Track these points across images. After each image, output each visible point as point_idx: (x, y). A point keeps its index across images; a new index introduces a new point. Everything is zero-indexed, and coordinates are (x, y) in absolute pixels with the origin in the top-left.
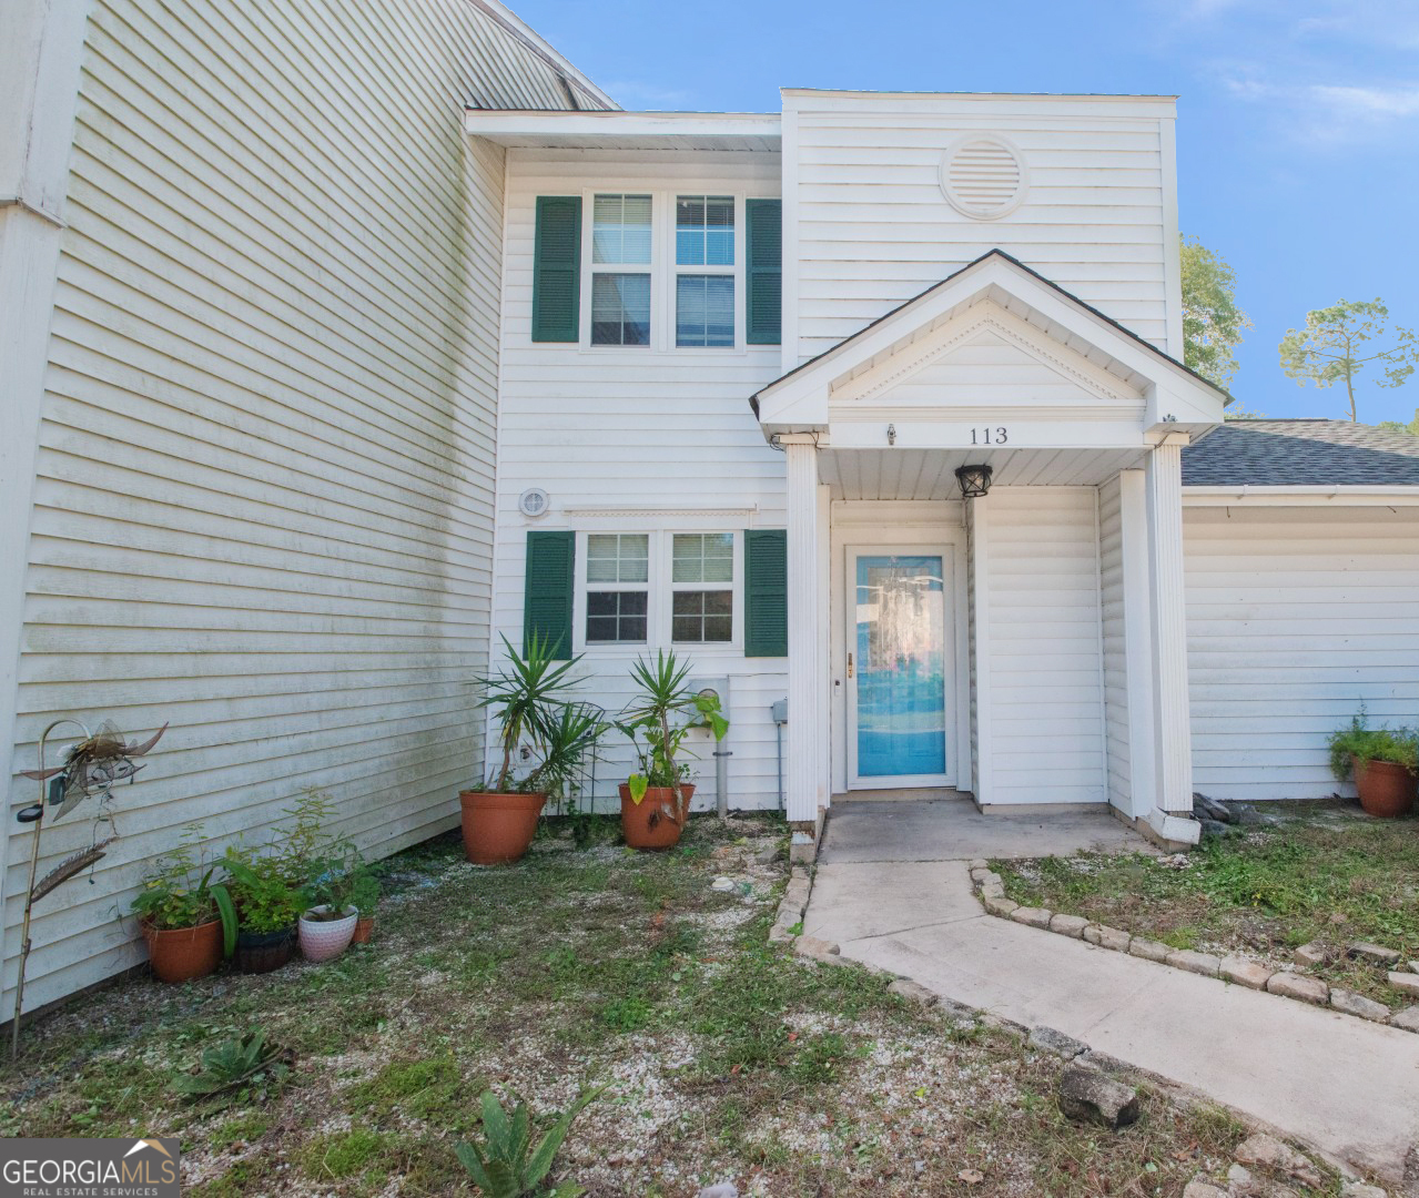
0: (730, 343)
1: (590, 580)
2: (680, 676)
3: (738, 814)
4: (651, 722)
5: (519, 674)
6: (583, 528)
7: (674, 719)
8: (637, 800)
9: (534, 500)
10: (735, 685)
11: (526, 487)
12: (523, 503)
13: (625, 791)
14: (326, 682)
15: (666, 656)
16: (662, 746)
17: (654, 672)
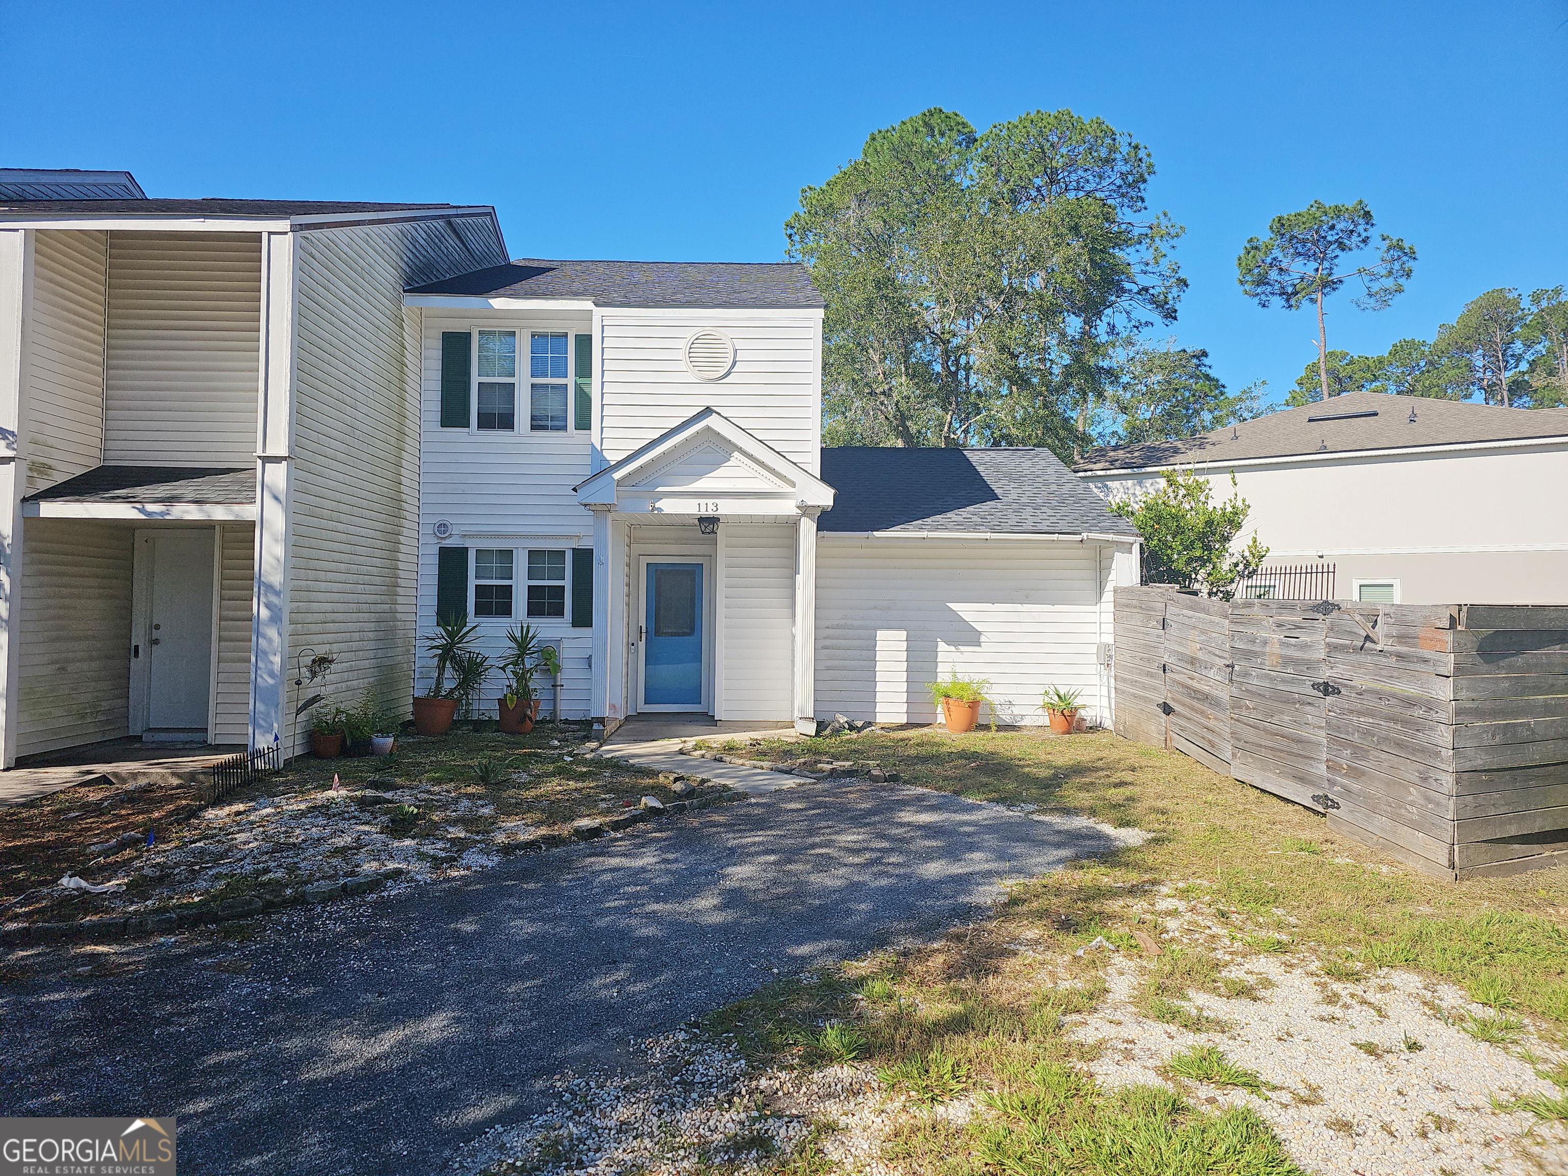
0: (564, 428)
1: (476, 578)
2: (533, 638)
3: (566, 721)
4: (515, 664)
5: (444, 634)
6: (473, 545)
7: (529, 663)
8: (511, 707)
9: (443, 527)
10: (565, 644)
11: (436, 520)
12: (436, 529)
13: (502, 702)
14: (356, 636)
15: (525, 625)
16: (521, 678)
17: (518, 634)
